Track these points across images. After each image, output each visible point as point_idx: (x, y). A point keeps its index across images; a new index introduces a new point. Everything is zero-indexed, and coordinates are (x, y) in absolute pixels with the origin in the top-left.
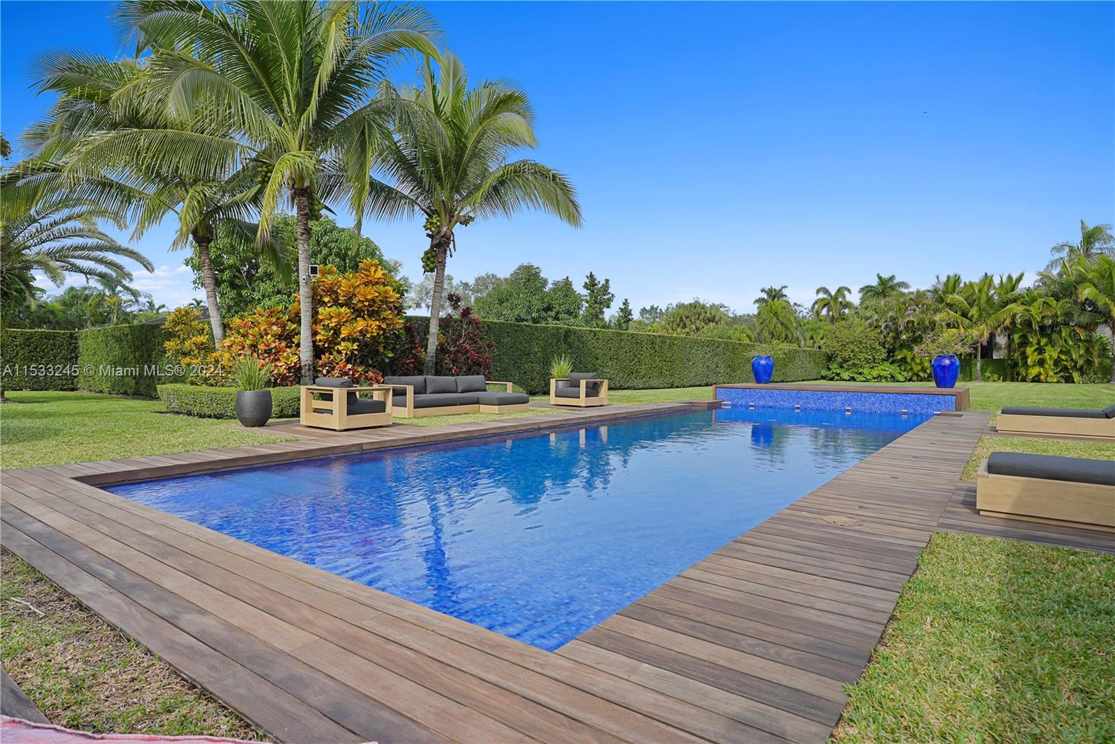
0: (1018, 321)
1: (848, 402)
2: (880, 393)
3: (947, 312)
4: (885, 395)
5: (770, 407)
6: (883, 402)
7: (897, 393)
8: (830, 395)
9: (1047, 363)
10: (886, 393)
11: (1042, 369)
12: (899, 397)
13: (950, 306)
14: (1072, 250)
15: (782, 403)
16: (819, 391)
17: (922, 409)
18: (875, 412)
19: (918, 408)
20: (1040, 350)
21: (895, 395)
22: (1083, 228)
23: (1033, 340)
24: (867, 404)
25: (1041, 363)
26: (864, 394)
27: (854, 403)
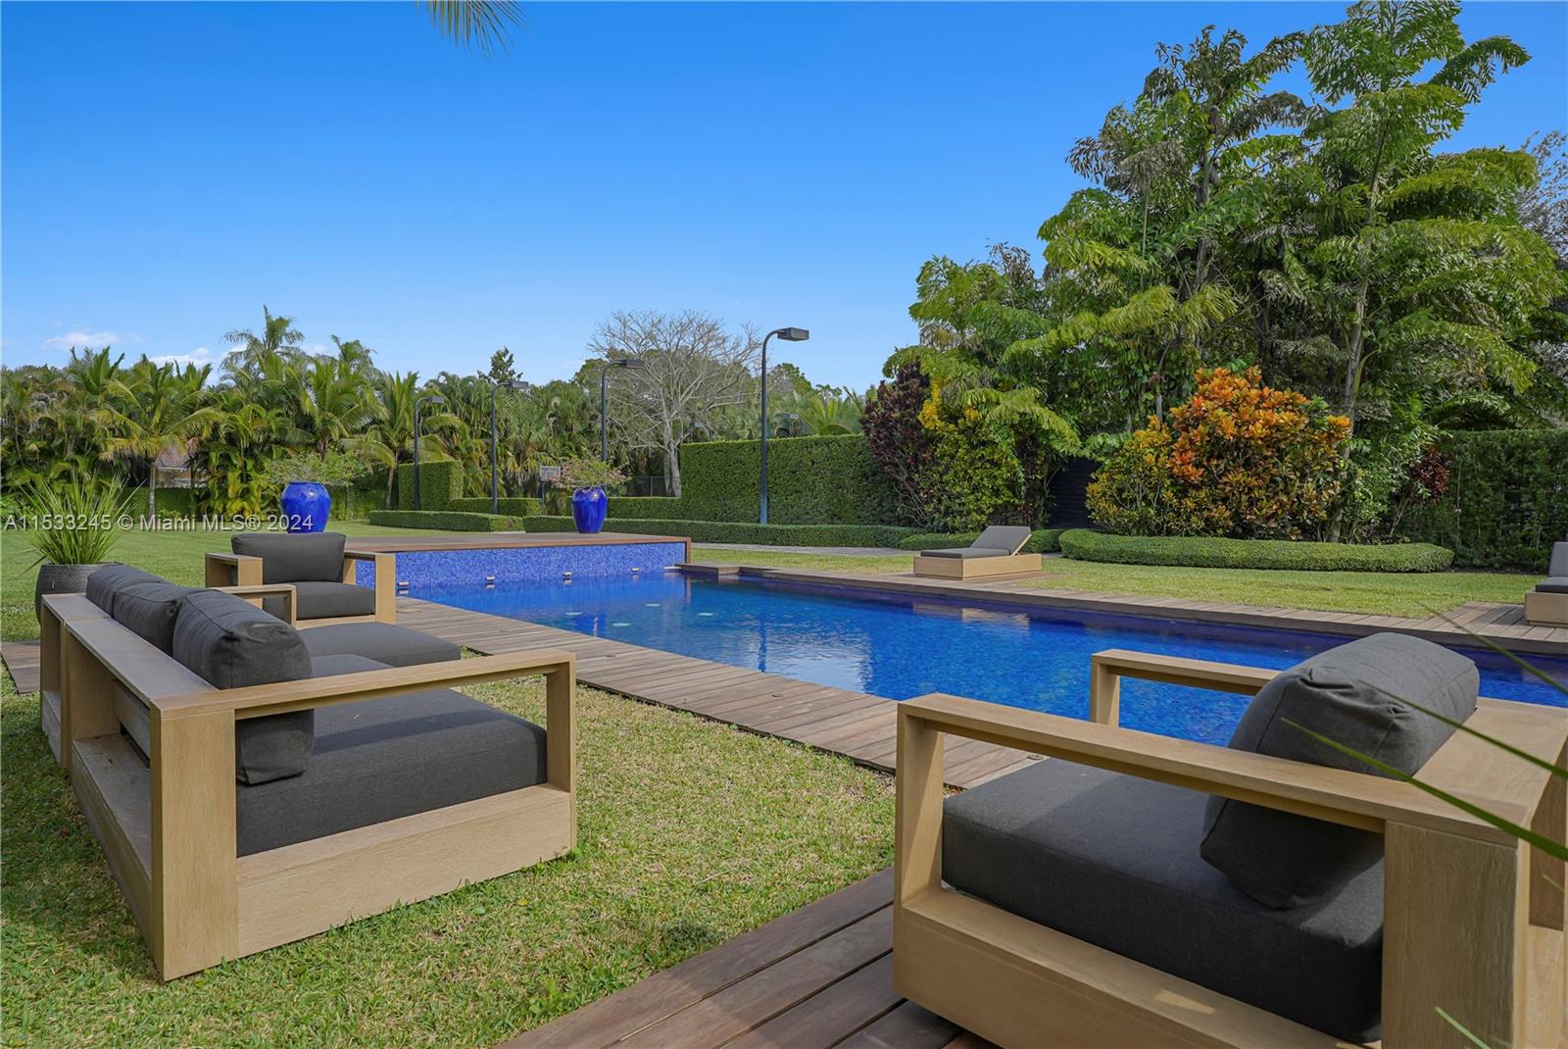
0: (222, 433)
1: (566, 564)
2: (607, 545)
3: (109, 410)
4: (613, 548)
5: (440, 585)
6: (610, 558)
7: (626, 544)
8: (540, 554)
9: (253, 495)
10: (613, 545)
11: (245, 503)
12: (629, 549)
13: (112, 400)
14: (254, 342)
15: (462, 575)
16: (523, 548)
17: (653, 564)
18: (600, 577)
19: (649, 564)
20: (245, 478)
21: (624, 547)
22: (268, 318)
23: (237, 462)
24: (591, 565)
25: (245, 494)
26: (587, 549)
27: (575, 565)
